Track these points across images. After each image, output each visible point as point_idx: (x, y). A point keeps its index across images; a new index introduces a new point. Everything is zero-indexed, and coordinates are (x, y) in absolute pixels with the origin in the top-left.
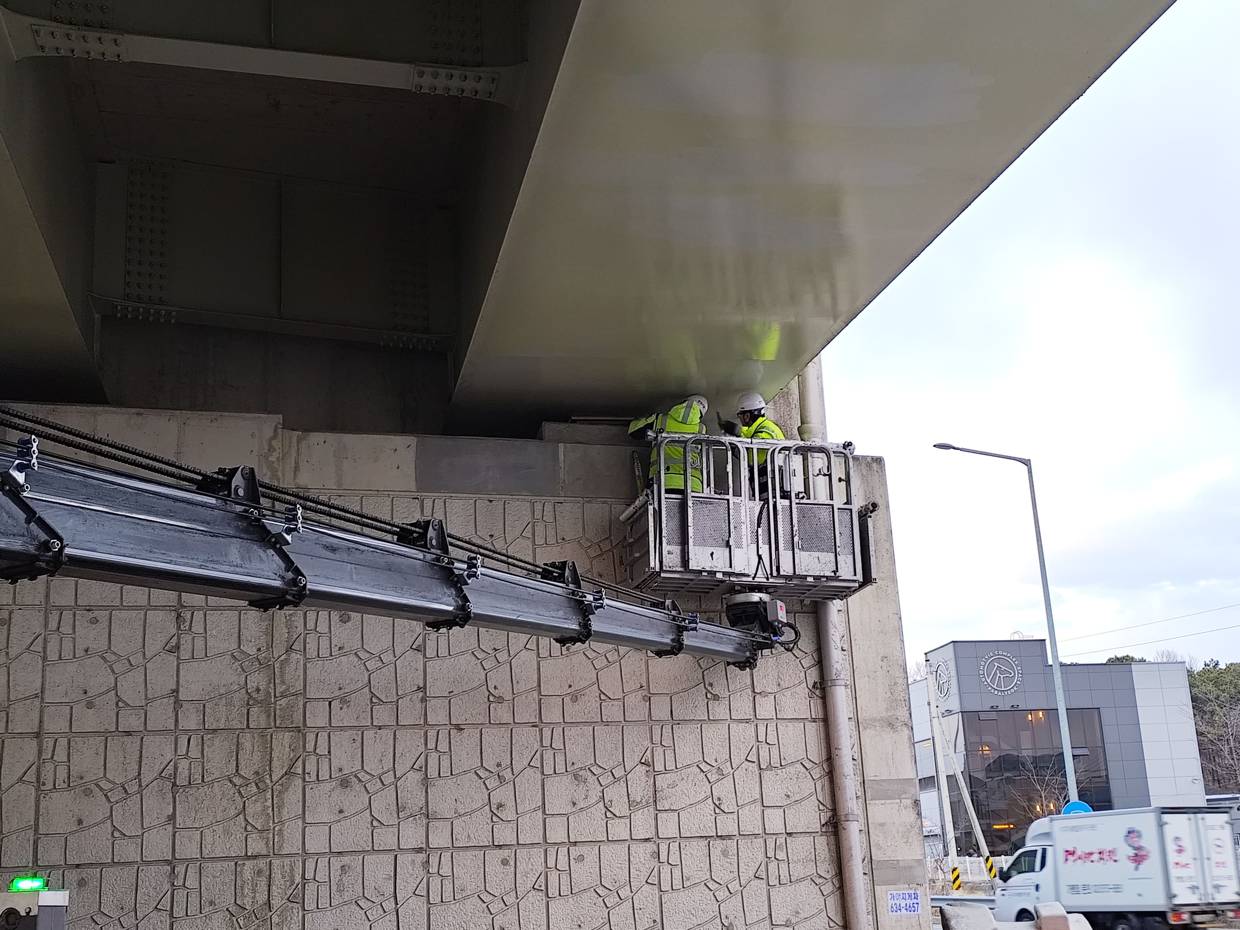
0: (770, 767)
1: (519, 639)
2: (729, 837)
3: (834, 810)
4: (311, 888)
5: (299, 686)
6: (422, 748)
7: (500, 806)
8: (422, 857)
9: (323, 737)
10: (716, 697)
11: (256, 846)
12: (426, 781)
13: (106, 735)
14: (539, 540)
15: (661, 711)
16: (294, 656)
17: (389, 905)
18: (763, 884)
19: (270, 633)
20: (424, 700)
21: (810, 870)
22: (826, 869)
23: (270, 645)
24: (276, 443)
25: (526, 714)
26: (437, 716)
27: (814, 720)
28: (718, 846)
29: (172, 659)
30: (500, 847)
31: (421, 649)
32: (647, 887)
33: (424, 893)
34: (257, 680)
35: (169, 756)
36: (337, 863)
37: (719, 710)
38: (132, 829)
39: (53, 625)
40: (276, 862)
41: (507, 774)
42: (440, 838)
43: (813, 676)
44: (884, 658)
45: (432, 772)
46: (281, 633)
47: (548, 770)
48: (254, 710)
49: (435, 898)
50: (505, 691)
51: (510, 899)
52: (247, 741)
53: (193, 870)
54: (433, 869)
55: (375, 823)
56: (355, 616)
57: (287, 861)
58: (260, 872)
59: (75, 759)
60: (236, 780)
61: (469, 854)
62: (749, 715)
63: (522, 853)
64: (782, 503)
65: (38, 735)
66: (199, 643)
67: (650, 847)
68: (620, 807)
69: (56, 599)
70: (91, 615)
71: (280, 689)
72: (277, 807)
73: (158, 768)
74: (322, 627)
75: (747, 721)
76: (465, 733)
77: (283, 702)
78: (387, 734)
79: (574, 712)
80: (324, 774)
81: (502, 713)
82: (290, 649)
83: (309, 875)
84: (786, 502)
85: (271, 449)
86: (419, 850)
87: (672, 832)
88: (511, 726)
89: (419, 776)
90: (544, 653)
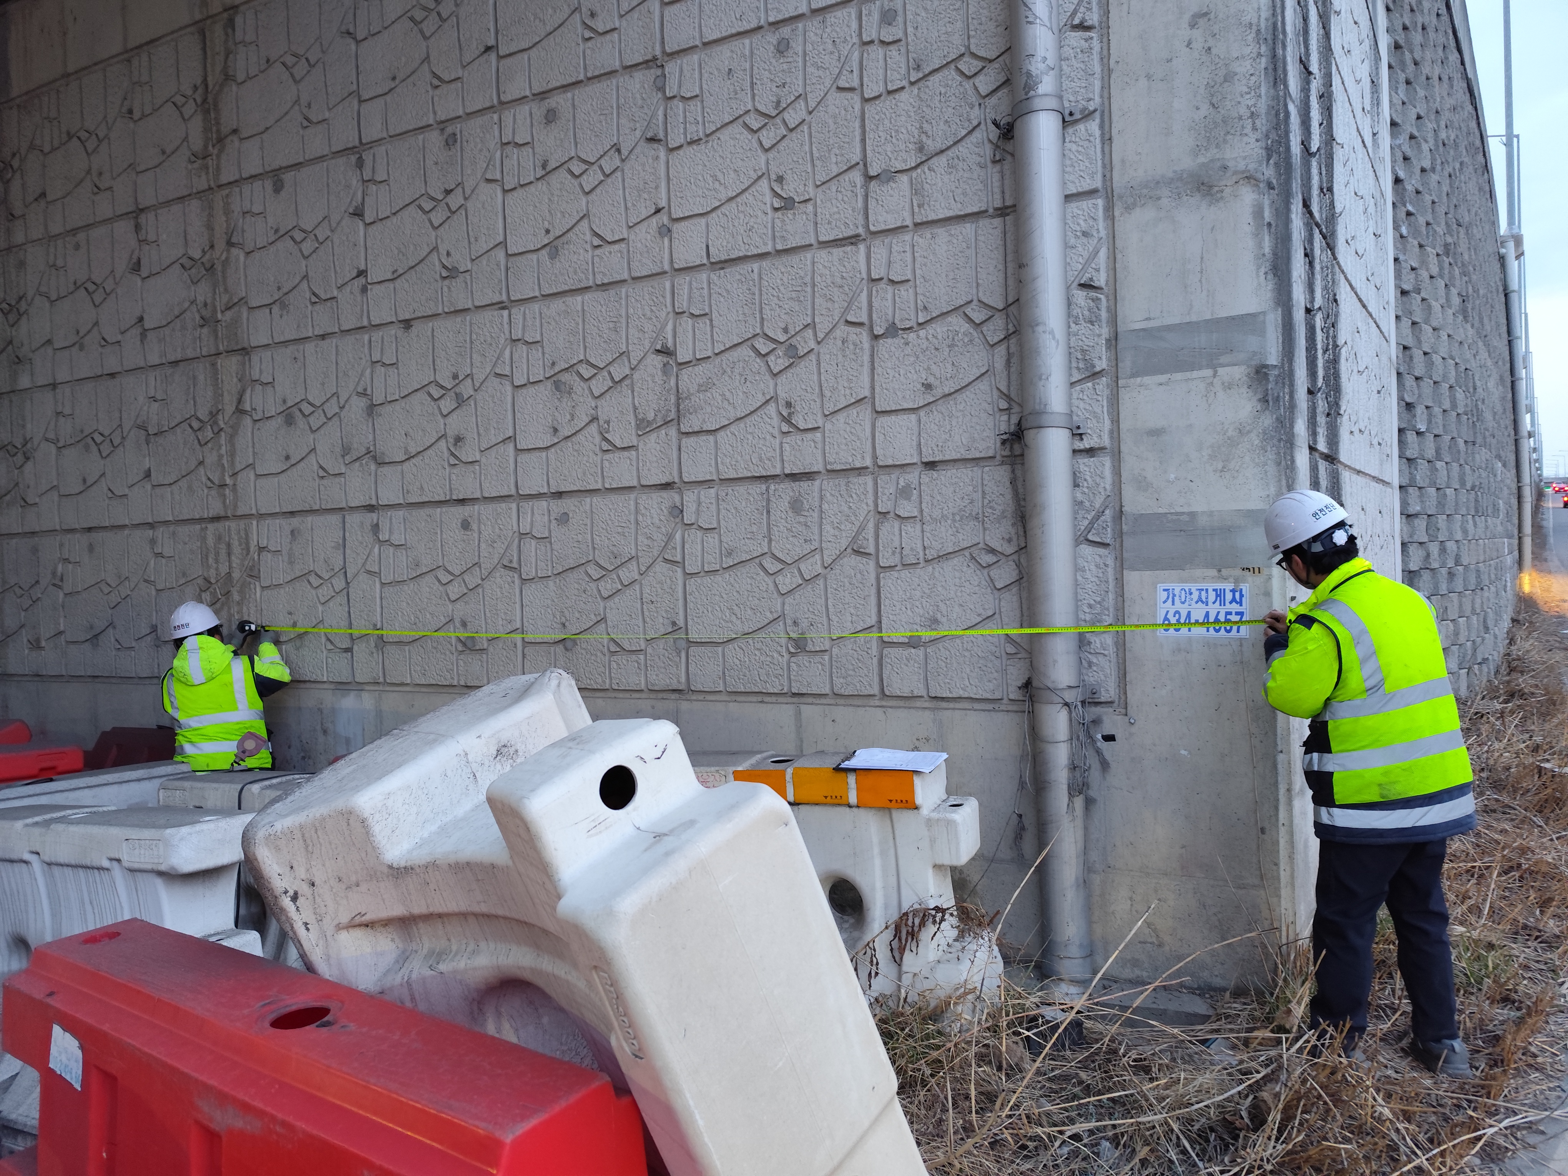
0: (892, 330)
2: (809, 476)
3: (1024, 407)
5: (241, 291)
6: (366, 362)
7: (459, 439)
8: (371, 517)
9: (267, 359)
10: (789, 204)
12: (372, 408)
16: (234, 252)
17: (339, 583)
18: (865, 566)
19: (211, 225)
20: (365, 290)
21: (969, 535)
22: (1000, 533)
25: (488, 290)
26: (380, 310)
28: (784, 493)
29: (135, 279)
32: (662, 566)
33: (375, 568)
34: (204, 291)
35: (142, 399)
37: (795, 228)
38: (119, 487)
41: (467, 390)
42: (389, 491)
43: (1003, 109)
45: (378, 395)
46: (220, 223)
47: (519, 377)
48: (204, 334)
49: (386, 575)
50: (460, 257)
51: (472, 580)
52: (200, 372)
54: (384, 532)
55: (321, 473)
56: (288, 180)
57: (242, 524)
58: (220, 538)
61: (424, 513)
63: (487, 512)
66: (154, 254)
67: (668, 499)
68: (621, 431)
70: (75, 240)
71: (225, 300)
73: (133, 415)
74: (258, 205)
76: (414, 332)
77: (229, 316)
78: (329, 346)
79: (553, 275)
80: (270, 409)
81: (457, 294)
82: (229, 243)
86: (369, 508)
87: (707, 472)
88: (470, 315)
89: (367, 401)
90: (510, 181)
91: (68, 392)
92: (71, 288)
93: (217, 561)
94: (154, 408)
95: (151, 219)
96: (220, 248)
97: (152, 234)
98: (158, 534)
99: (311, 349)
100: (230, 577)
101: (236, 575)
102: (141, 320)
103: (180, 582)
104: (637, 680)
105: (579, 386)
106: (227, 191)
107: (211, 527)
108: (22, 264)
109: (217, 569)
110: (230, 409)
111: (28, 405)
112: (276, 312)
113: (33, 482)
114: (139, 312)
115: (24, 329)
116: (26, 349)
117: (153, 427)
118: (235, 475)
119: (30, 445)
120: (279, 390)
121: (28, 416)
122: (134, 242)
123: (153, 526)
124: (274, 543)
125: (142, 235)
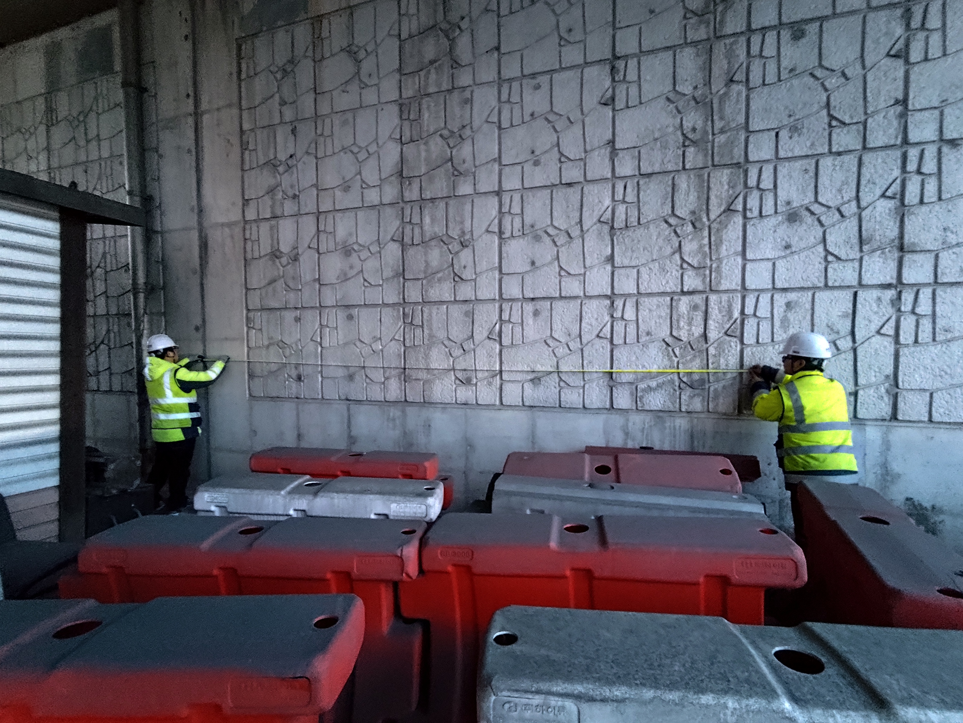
91: (517, 197)
92: (527, 118)
93: (690, 324)
94: (621, 209)
95: (632, 63)
96: (718, 85)
97: (632, 76)
98: (619, 303)
99: (826, 163)
100: (705, 336)
101: (713, 335)
102: (612, 142)
103: (643, 339)
106: (732, 40)
107: (685, 300)
108: (469, 101)
109: (690, 330)
110: (717, 209)
111: (468, 207)
112: (784, 134)
113: (470, 264)
114: (609, 136)
115: (466, 150)
116: (468, 165)
117: (619, 223)
118: (719, 260)
119: (467, 237)
120: (782, 195)
121: (468, 216)
122: (608, 83)
123: (612, 297)
124: (763, 311)
125: (620, 76)
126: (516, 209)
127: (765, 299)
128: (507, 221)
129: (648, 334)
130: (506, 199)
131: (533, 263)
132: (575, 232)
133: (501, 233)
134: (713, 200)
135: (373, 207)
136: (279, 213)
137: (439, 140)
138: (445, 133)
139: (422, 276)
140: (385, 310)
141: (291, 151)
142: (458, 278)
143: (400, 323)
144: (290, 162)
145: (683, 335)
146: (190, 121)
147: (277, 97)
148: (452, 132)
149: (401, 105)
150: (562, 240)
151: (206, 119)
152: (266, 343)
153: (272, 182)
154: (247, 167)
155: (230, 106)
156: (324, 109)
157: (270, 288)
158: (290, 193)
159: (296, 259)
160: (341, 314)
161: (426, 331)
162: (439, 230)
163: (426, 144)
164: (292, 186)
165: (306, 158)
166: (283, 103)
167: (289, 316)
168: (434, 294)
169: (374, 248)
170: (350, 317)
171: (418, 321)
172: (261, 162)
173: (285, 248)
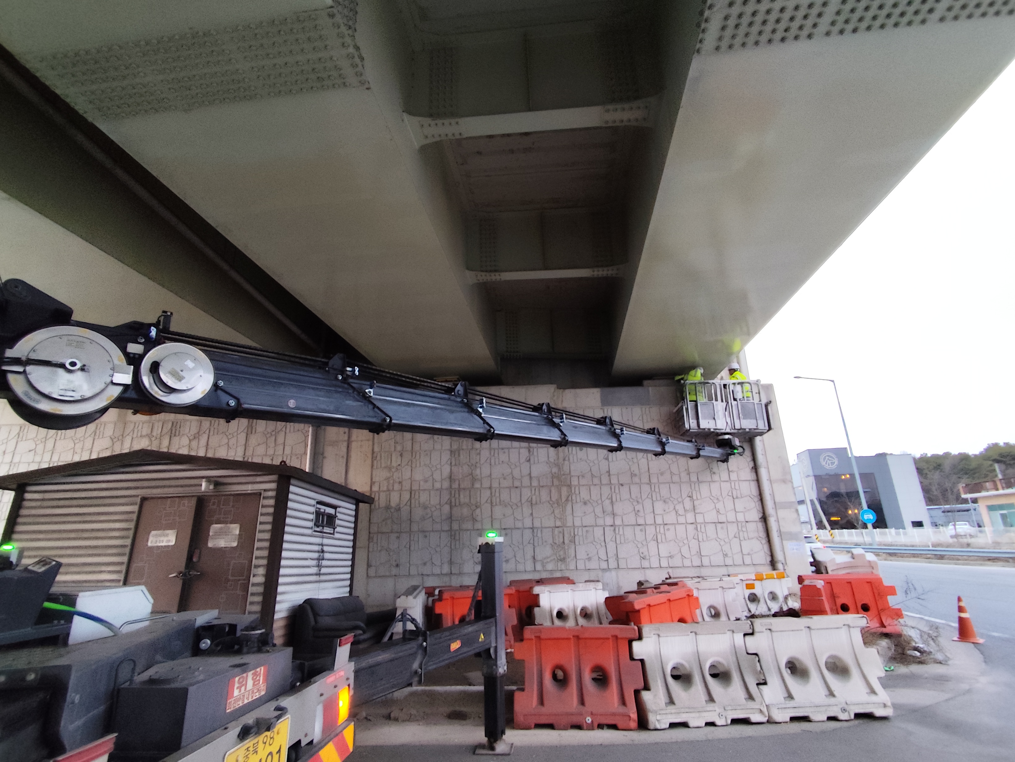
0: (737, 498)
1: (640, 455)
2: (724, 523)
3: (764, 513)
4: (577, 538)
5: (568, 471)
6: (610, 491)
7: (638, 511)
8: (612, 528)
9: (577, 488)
10: (714, 473)
11: (558, 523)
12: (612, 502)
13: (510, 488)
14: (645, 421)
15: (694, 478)
16: (566, 462)
17: (603, 544)
18: (737, 540)
19: (557, 454)
20: (609, 475)
21: (756, 535)
22: (763, 534)
23: (558, 458)
24: (556, 394)
25: (645, 479)
26: (614, 481)
27: (753, 481)
28: (719, 526)
29: (528, 464)
30: (639, 525)
31: (607, 459)
32: (694, 540)
33: (614, 540)
34: (555, 470)
35: (529, 494)
36: (585, 529)
37: (716, 477)
38: (519, 517)
39: (492, 454)
40: (565, 529)
41: (640, 500)
42: (618, 522)
43: (752, 464)
44: (779, 457)
45: (614, 499)
46: (561, 455)
47: (654, 499)
48: (555, 480)
49: (618, 542)
50: (637, 472)
51: (644, 543)
52: (553, 490)
53: (539, 532)
54: (617, 531)
55: (596, 517)
56: (585, 449)
57: (569, 528)
58: (560, 532)
59: (502, 496)
60: (551, 502)
61: (629, 527)
62: (727, 479)
63: (647, 527)
64: (734, 403)
65: (490, 488)
66: (536, 459)
67: (694, 526)
68: (681, 512)
69: (493, 446)
70: (503, 451)
71: (562, 473)
72: (564, 511)
73: (526, 498)
74: (574, 452)
75: (727, 481)
76: (624, 486)
77: (564, 477)
78: (598, 487)
79: (661, 479)
80: (578, 500)
81: (636, 480)
82: (564, 460)
83: (576, 533)
84: (736, 402)
85: (554, 396)
86: (612, 526)
87: (702, 521)
88: (640, 484)
89: (610, 501)
90: (649, 459)
91: (497, 490)
92: (500, 463)
93: (559, 538)
94: (534, 498)
95: (535, 450)
96: (561, 460)
97: (535, 453)
98: (535, 531)
99: (592, 488)
100: (564, 542)
101: (566, 542)
102: (530, 474)
103: (545, 544)
104: (690, 564)
105: (670, 502)
107: (557, 529)
108: (479, 454)
109: (559, 540)
110: (564, 499)
111: (479, 493)
112: (580, 477)
113: (480, 514)
114: (529, 472)
115: (478, 472)
116: (479, 477)
117: (534, 502)
118: (566, 516)
119: (479, 504)
120: (582, 497)
121: (479, 495)
122: (527, 454)
123: (532, 528)
124: (580, 534)
125: (531, 453)
126: (497, 494)
127: (580, 529)
128: (494, 499)
129: (546, 542)
130: (493, 491)
131: (504, 515)
132: (519, 504)
133: (491, 502)
134: (563, 496)
135: (437, 490)
136: (391, 488)
137: (467, 466)
138: (470, 464)
139: (460, 519)
140: (443, 534)
141: (399, 463)
142: (474, 520)
143: (449, 538)
144: (399, 468)
145: (557, 542)
146: (345, 444)
147: (393, 440)
148: (472, 465)
149: (451, 451)
150: (514, 507)
151: (354, 445)
152: (379, 549)
153: (388, 475)
154: (375, 467)
155: (368, 440)
156: (417, 447)
157: (384, 523)
158: (397, 480)
159: (399, 509)
160: (421, 535)
161: (461, 542)
162: (467, 500)
163: (462, 467)
164: (398, 478)
165: (406, 467)
166: (396, 443)
167: (393, 536)
168: (464, 526)
169: (438, 507)
170: (426, 537)
171: (457, 538)
172: (383, 466)
173: (393, 504)
